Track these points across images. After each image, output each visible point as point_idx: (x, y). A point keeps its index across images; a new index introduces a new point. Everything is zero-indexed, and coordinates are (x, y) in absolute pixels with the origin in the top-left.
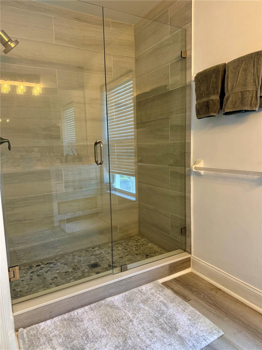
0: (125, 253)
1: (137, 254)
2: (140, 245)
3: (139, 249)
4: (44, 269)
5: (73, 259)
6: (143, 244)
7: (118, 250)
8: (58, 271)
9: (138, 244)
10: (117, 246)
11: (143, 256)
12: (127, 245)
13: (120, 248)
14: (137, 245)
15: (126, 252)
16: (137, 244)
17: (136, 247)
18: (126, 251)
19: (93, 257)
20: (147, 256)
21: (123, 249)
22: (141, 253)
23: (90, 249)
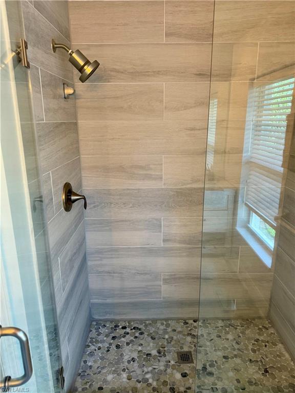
0: (234, 350)
1: (251, 360)
2: (263, 341)
3: (259, 350)
4: (128, 336)
5: (165, 332)
6: (268, 342)
7: (226, 339)
8: (140, 348)
9: (261, 338)
10: (227, 329)
11: (259, 369)
12: (243, 333)
13: (230, 337)
14: (257, 340)
15: (236, 348)
16: (258, 337)
17: (256, 343)
18: (236, 346)
19: (189, 339)
20: (266, 371)
21: (235, 339)
22: (257, 361)
23: (191, 322)
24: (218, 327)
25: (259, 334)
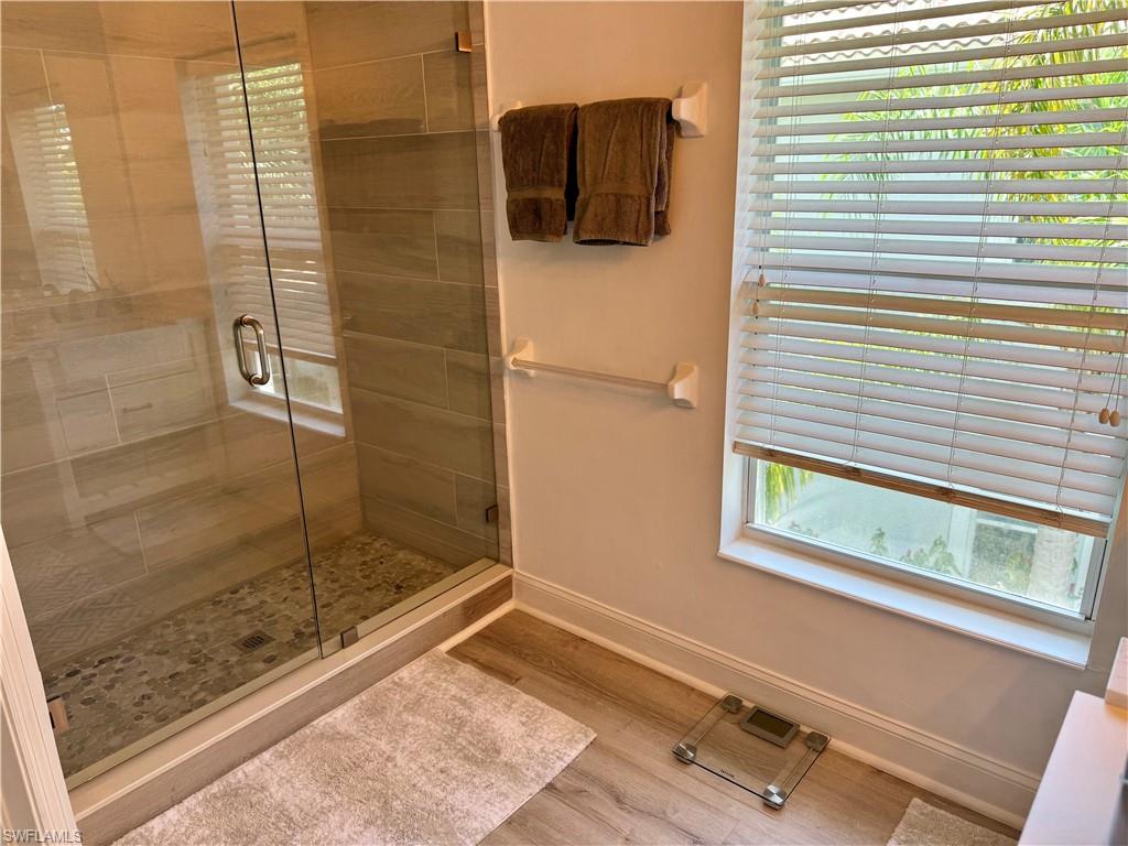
0: (334, 590)
1: (368, 588)
2: (373, 560)
3: (374, 572)
4: (96, 679)
5: (182, 633)
6: (382, 557)
8: (145, 678)
9: (368, 558)
11: (387, 590)
12: (336, 565)
14: (365, 563)
16: (362, 559)
17: (364, 567)
18: (335, 586)
19: (242, 618)
20: (399, 587)
21: (326, 579)
22: (379, 585)
23: (226, 596)
24: (285, 579)
25: (363, 555)
